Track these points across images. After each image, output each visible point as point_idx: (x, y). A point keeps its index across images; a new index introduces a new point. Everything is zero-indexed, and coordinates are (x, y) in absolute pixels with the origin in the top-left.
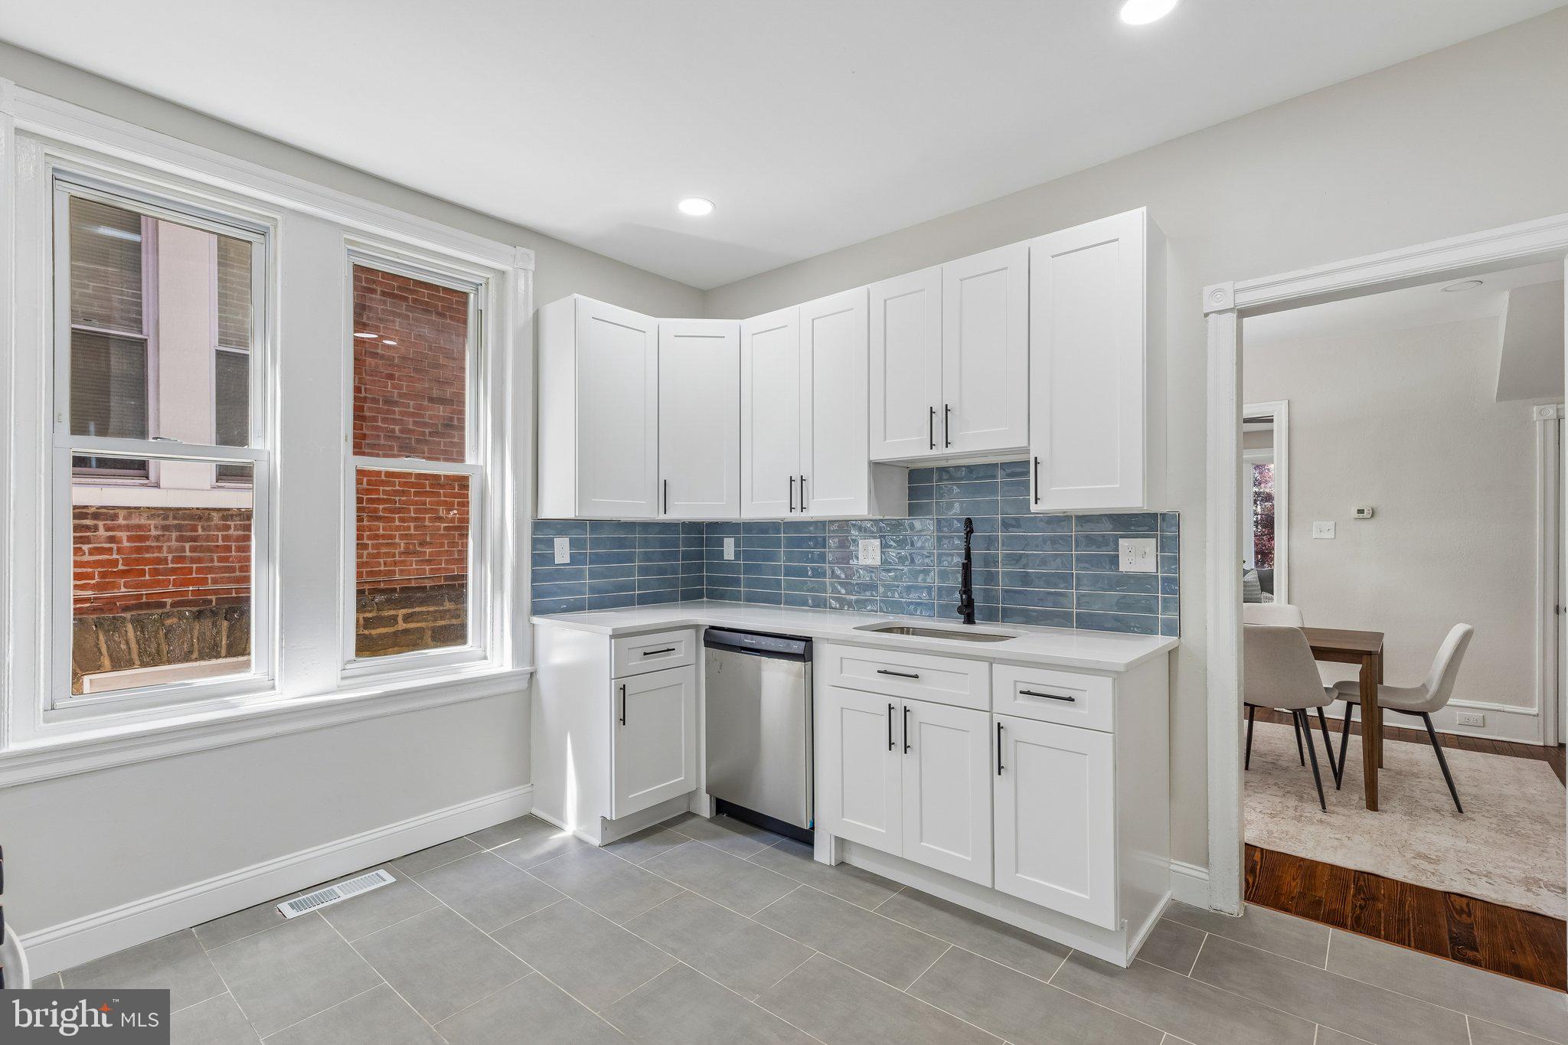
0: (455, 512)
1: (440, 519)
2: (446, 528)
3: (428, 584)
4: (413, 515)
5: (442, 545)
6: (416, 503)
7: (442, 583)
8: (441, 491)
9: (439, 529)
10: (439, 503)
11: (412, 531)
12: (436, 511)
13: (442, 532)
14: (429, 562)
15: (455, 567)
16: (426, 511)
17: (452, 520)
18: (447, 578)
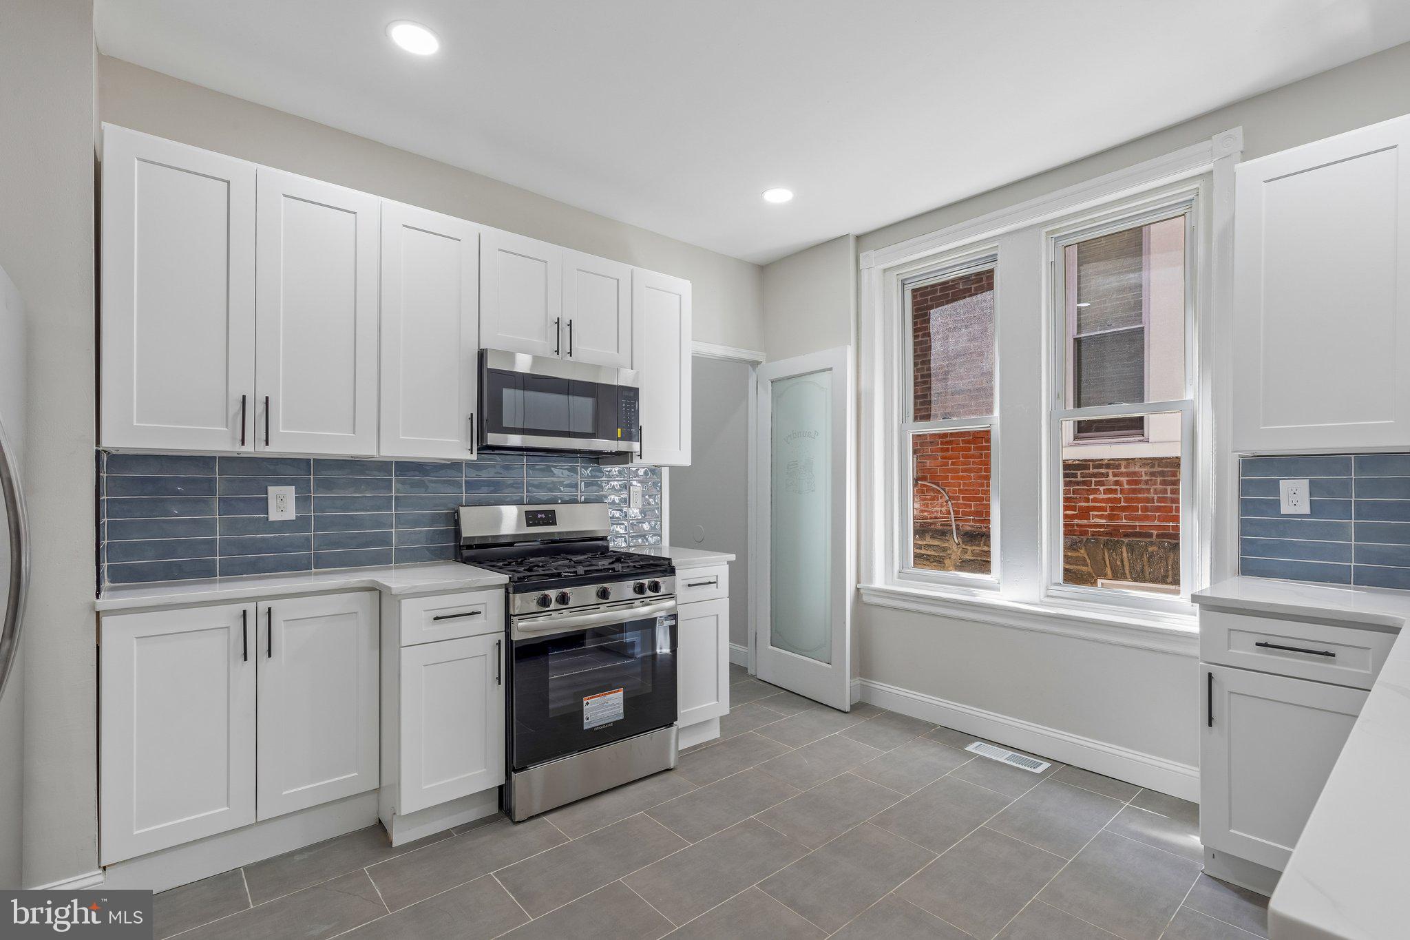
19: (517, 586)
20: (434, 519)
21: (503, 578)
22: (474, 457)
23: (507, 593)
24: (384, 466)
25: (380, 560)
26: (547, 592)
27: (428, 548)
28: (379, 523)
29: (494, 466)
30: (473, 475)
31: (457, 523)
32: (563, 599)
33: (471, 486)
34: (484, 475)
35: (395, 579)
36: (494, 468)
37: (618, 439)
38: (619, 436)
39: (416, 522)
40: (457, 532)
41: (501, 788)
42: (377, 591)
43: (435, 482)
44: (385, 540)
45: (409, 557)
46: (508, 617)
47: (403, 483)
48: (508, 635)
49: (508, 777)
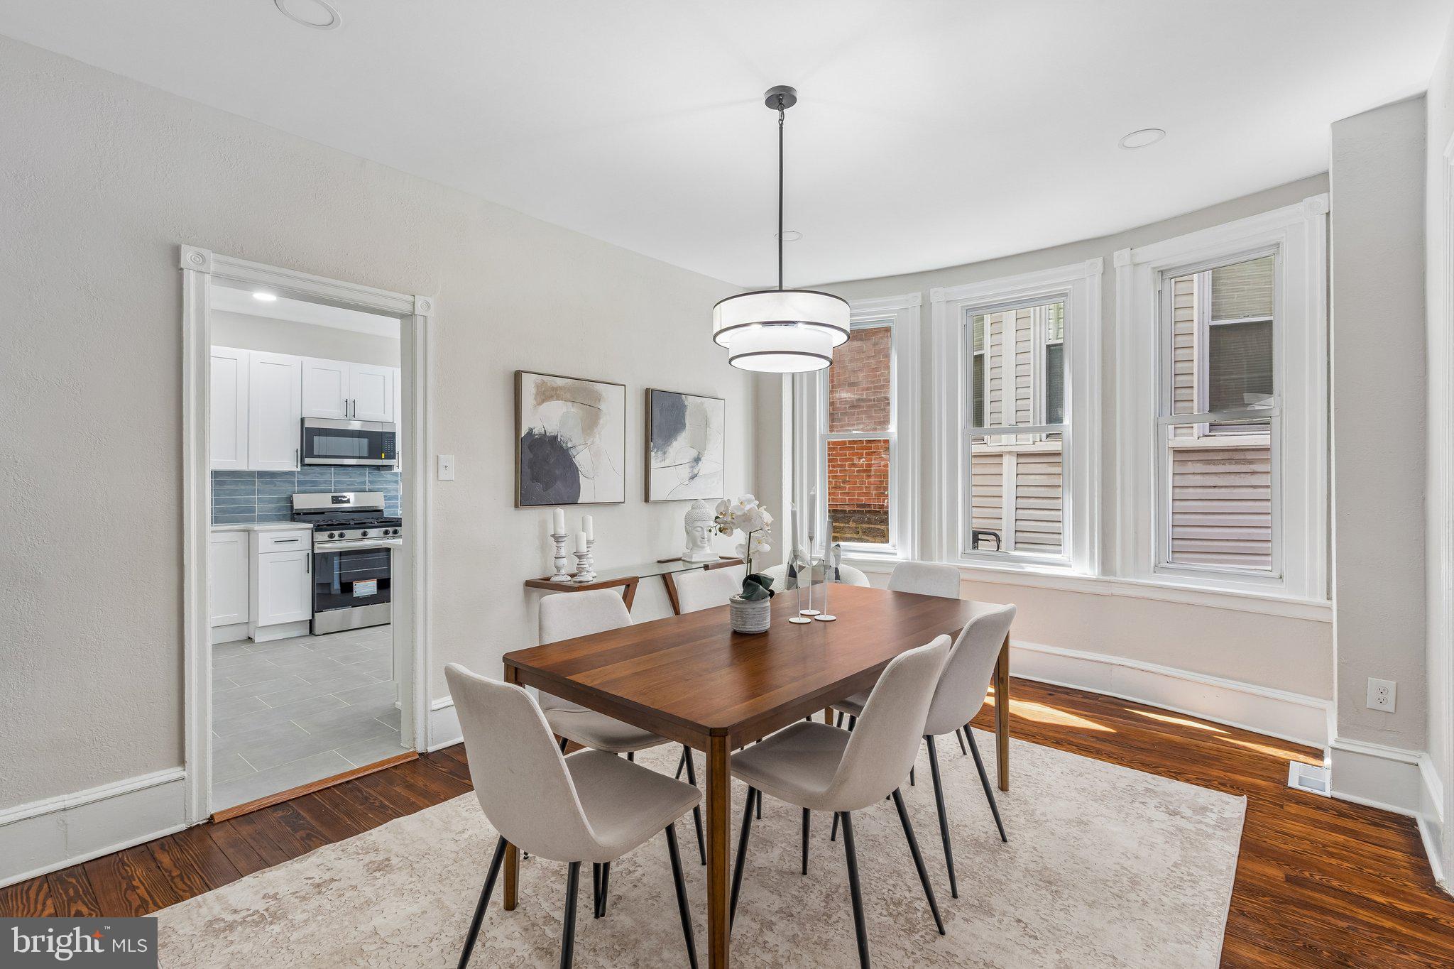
0: (864, 459)
1: (854, 465)
2: (858, 471)
3: (847, 508)
4: (839, 463)
5: (855, 483)
6: (841, 455)
7: (856, 509)
8: (855, 446)
9: (853, 471)
10: (854, 455)
11: (839, 474)
12: (852, 460)
13: (856, 474)
14: (848, 494)
15: (863, 498)
16: (847, 460)
17: (862, 466)
18: (859, 506)
19: (318, 528)
20: (279, 500)
21: (311, 526)
22: (299, 469)
23: (312, 532)
24: (251, 474)
25: (251, 520)
26: (333, 532)
27: (275, 515)
28: (248, 501)
29: (314, 473)
30: (302, 477)
31: (292, 502)
32: (341, 535)
33: (300, 483)
34: (308, 478)
35: (257, 527)
36: (313, 474)
37: (382, 459)
38: (383, 457)
39: (270, 501)
40: (292, 507)
41: (310, 621)
42: (248, 531)
43: (280, 481)
44: (252, 510)
45: (264, 519)
46: (313, 542)
47: (262, 482)
48: (313, 551)
49: (313, 616)
